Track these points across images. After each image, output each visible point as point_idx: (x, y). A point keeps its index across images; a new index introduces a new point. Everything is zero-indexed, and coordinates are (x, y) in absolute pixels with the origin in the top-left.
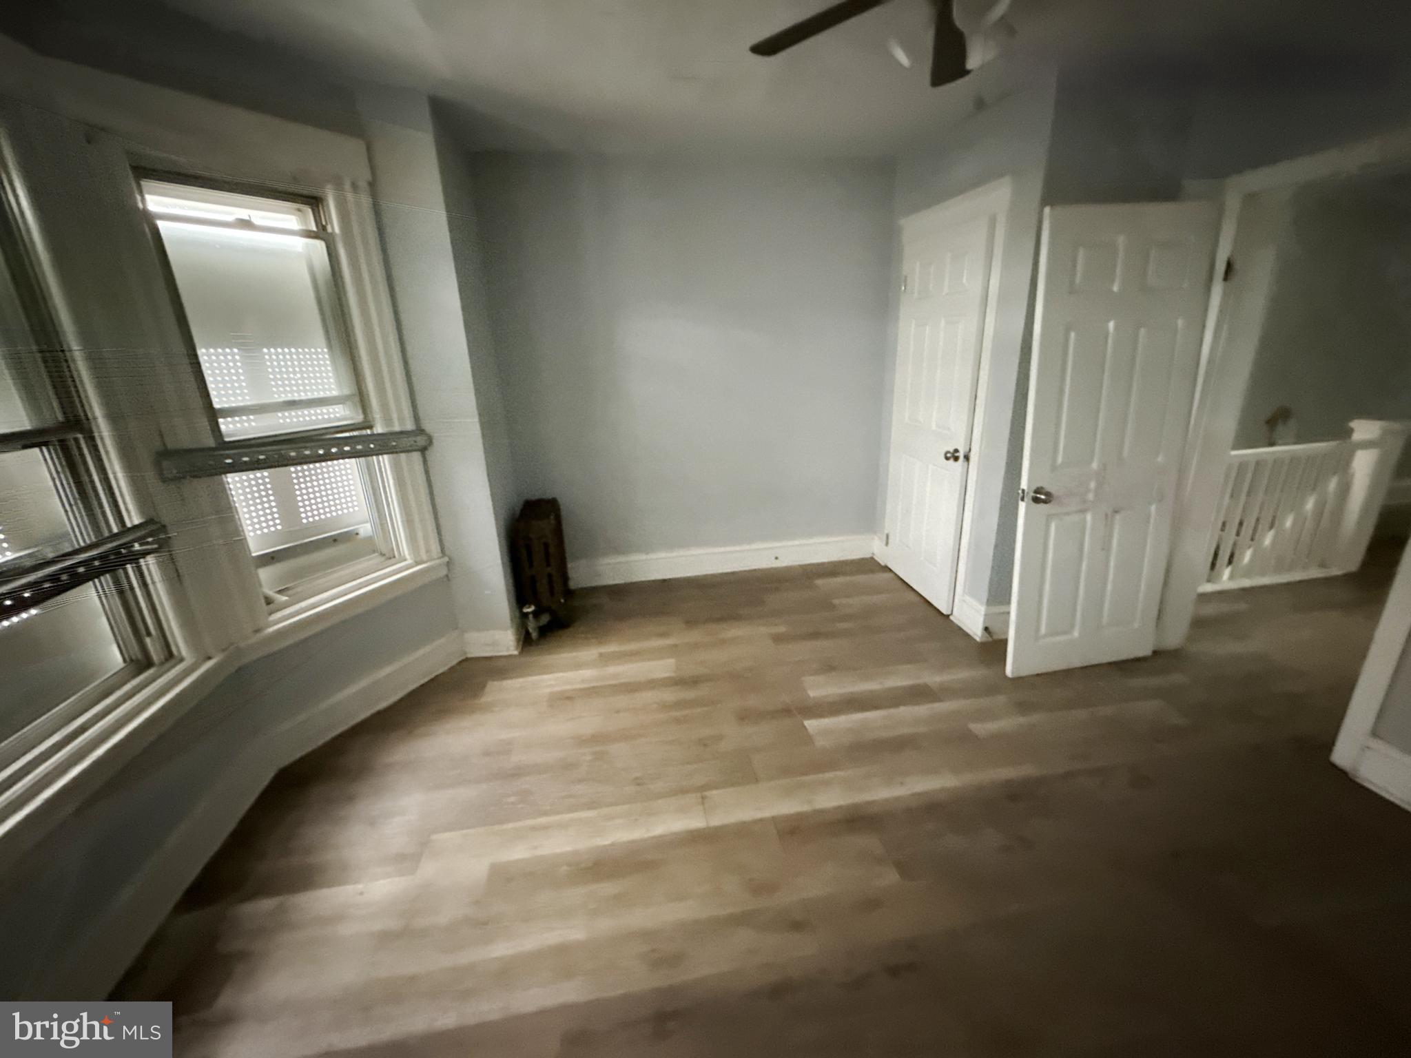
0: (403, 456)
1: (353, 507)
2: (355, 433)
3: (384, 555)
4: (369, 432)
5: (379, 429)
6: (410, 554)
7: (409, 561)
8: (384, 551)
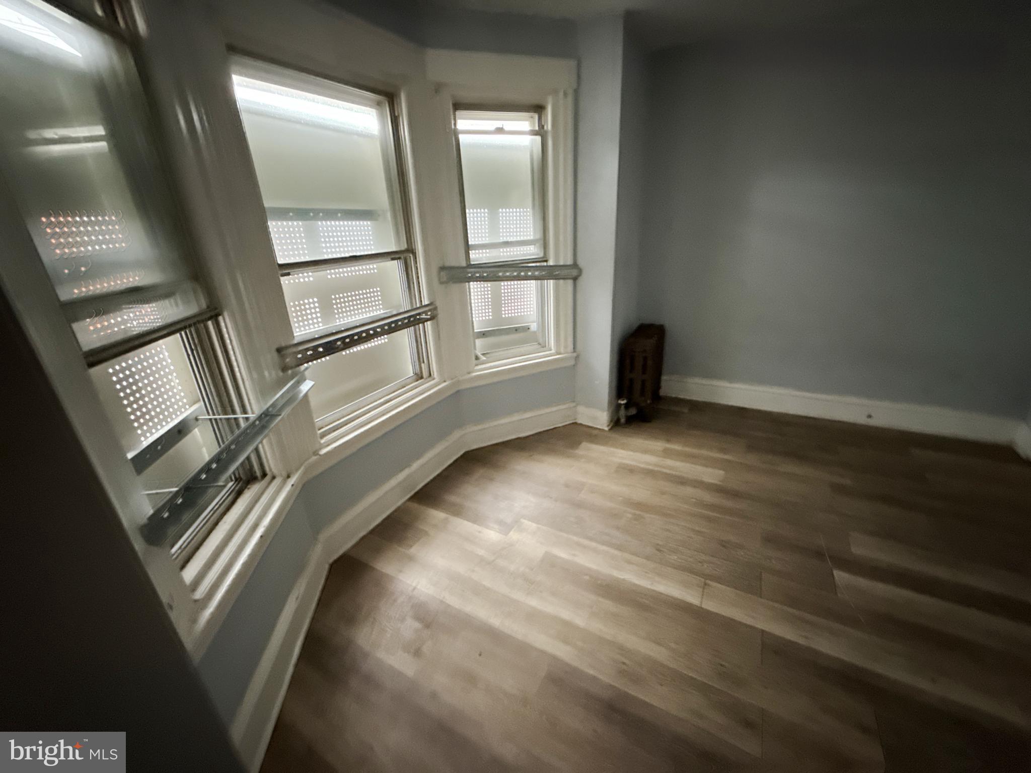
0: (561, 281)
1: (530, 311)
2: (538, 264)
3: (540, 344)
4: (545, 264)
5: (551, 263)
6: (554, 347)
7: (553, 351)
8: (541, 341)
